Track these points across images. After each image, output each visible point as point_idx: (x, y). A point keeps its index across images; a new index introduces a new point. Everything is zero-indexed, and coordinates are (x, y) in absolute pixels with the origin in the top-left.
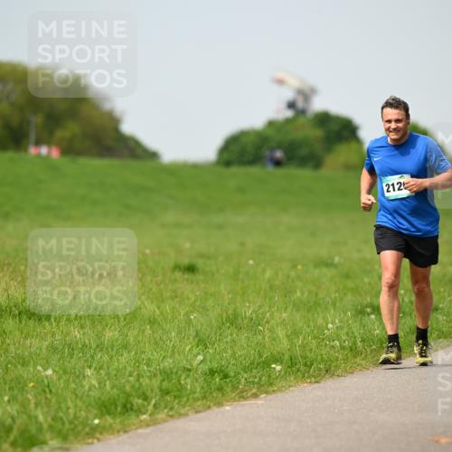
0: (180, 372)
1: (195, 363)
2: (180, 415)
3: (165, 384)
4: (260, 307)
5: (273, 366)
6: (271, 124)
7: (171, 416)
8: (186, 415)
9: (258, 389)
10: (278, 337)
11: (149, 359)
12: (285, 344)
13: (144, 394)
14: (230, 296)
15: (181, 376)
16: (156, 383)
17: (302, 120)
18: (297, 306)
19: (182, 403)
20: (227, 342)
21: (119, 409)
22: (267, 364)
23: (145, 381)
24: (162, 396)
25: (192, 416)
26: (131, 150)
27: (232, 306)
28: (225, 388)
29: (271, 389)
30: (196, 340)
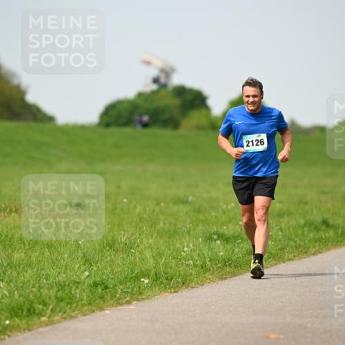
0: (71, 285)
1: (83, 277)
2: (71, 317)
3: (60, 294)
4: (133, 235)
5: (142, 280)
6: (140, 95)
7: (65, 318)
8: (76, 317)
9: (131, 297)
10: (146, 257)
11: (48, 275)
12: (151, 263)
13: (43, 300)
14: (109, 226)
15: (72, 287)
16: (53, 292)
17: (164, 92)
18: (161, 234)
19: (73, 308)
20: (107, 262)
21: (25, 313)
22: (137, 278)
23: (45, 291)
24: (57, 303)
25: (81, 318)
26: (34, 114)
27: (111, 234)
28: (106, 296)
29: (140, 297)
30: (84, 260)
